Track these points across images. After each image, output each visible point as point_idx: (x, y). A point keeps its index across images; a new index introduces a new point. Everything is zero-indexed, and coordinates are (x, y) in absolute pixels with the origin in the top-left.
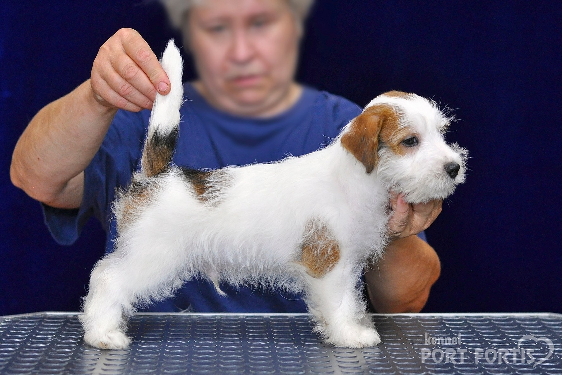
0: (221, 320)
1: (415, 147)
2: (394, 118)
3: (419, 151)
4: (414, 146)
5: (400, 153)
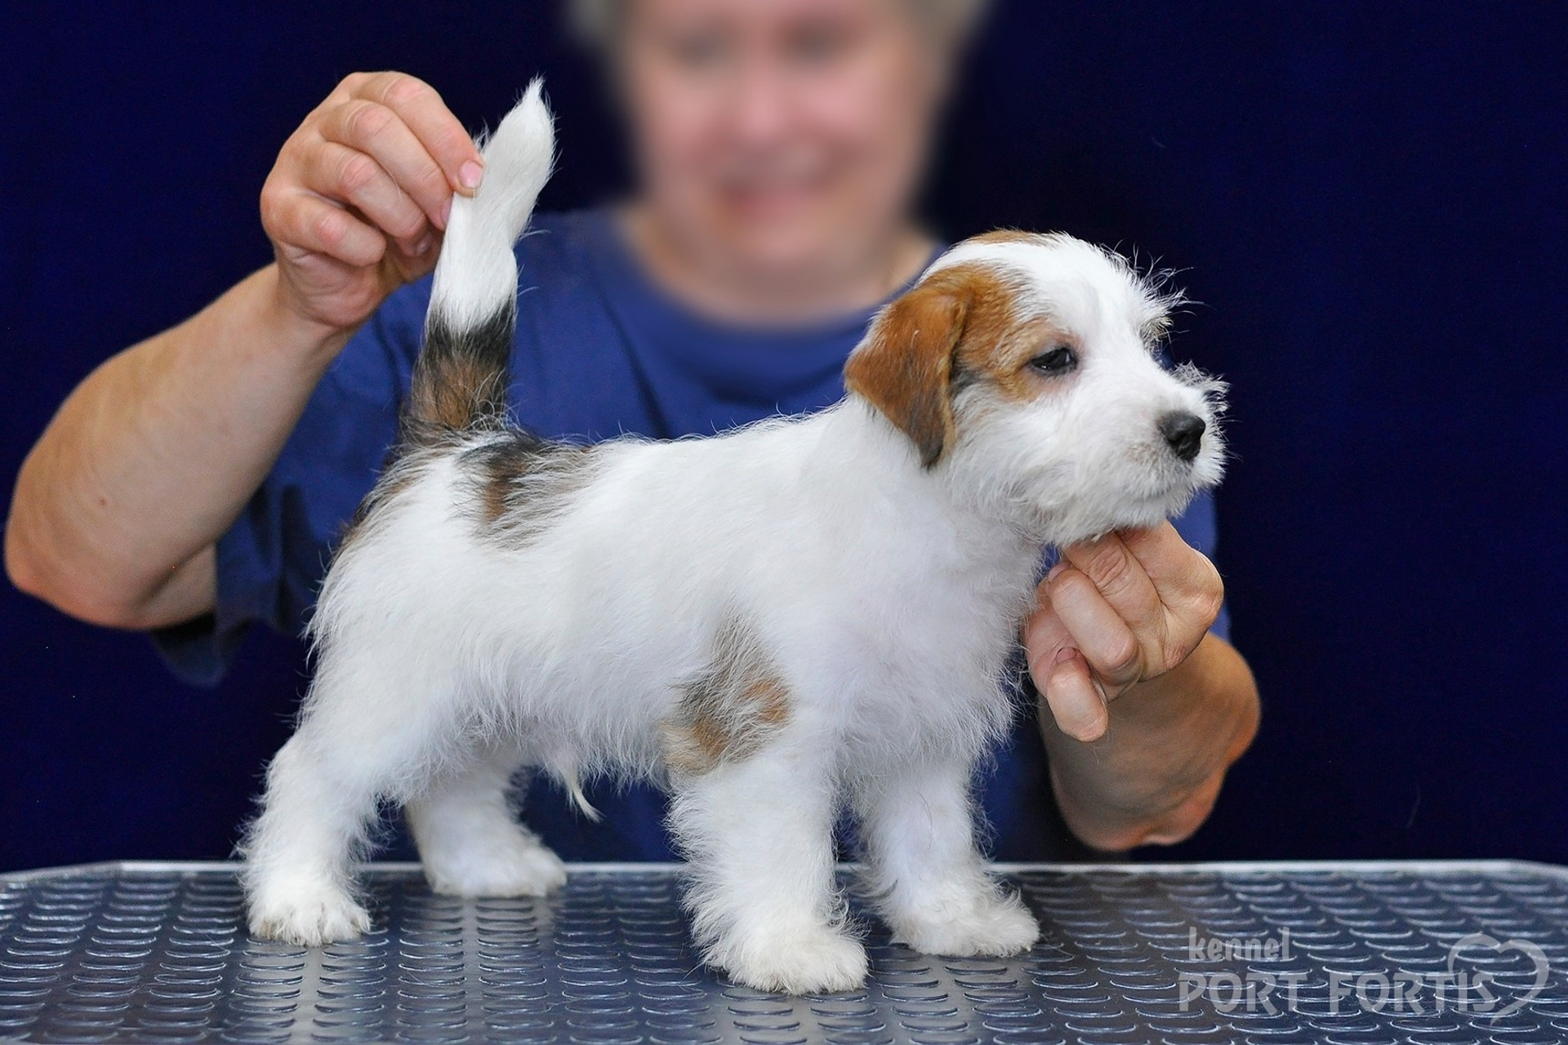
0: (614, 883)
1: (1068, 377)
2: (999, 298)
3: (1080, 388)
4: (1064, 373)
5: (1022, 394)
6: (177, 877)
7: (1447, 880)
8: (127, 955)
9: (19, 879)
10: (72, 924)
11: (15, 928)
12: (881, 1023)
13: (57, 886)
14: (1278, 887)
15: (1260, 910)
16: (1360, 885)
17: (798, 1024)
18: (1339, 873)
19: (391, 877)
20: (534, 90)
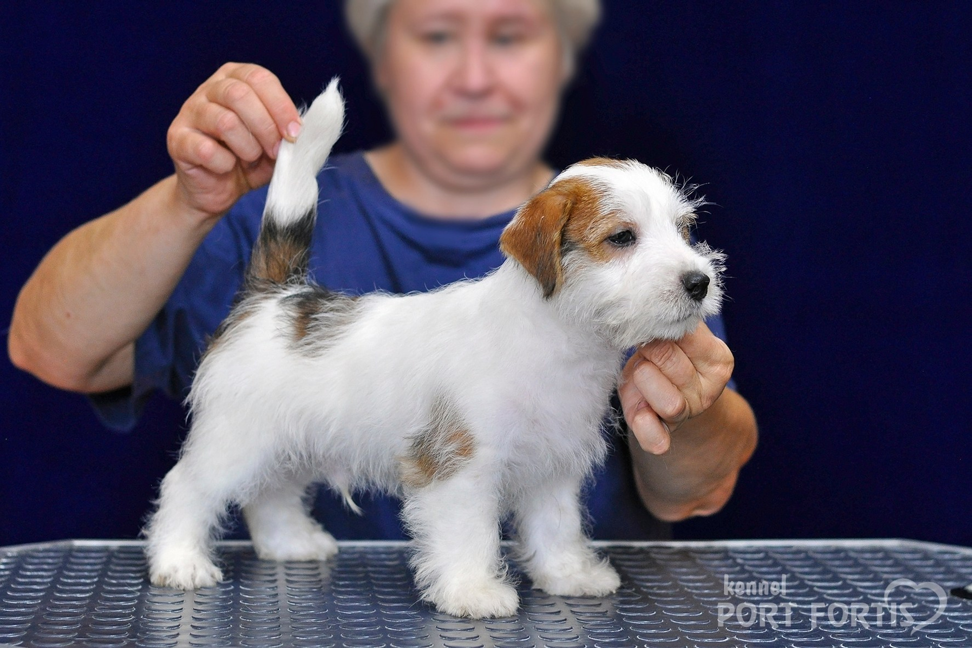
0: (366, 553)
1: (630, 248)
2: (591, 199)
3: (637, 254)
4: (627, 245)
5: (602, 258)
6: (105, 549)
7: (862, 551)
8: (78, 595)
9: (13, 551)
10: (45, 577)
11: (11, 579)
12: (527, 636)
13: (36, 554)
14: (761, 555)
15: (751, 569)
16: (811, 554)
17: (478, 637)
18: (798, 547)
19: (234, 549)
20: (333, 84)
